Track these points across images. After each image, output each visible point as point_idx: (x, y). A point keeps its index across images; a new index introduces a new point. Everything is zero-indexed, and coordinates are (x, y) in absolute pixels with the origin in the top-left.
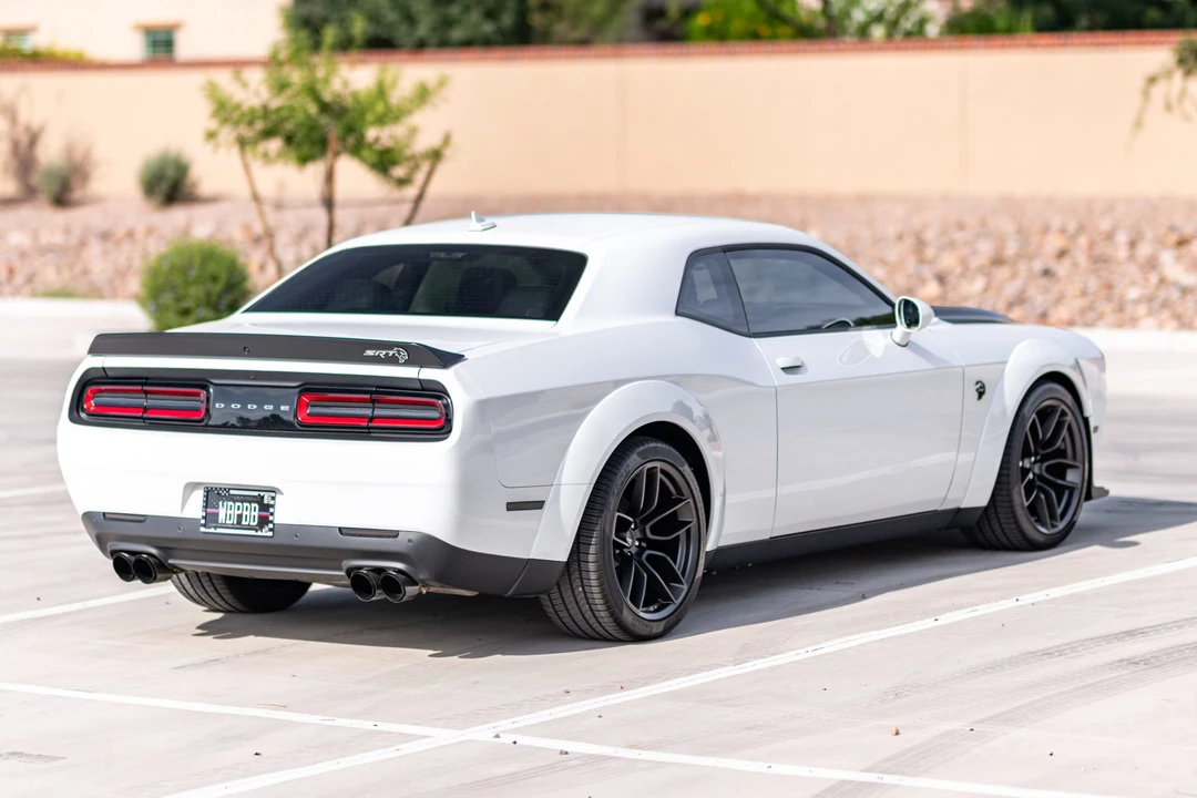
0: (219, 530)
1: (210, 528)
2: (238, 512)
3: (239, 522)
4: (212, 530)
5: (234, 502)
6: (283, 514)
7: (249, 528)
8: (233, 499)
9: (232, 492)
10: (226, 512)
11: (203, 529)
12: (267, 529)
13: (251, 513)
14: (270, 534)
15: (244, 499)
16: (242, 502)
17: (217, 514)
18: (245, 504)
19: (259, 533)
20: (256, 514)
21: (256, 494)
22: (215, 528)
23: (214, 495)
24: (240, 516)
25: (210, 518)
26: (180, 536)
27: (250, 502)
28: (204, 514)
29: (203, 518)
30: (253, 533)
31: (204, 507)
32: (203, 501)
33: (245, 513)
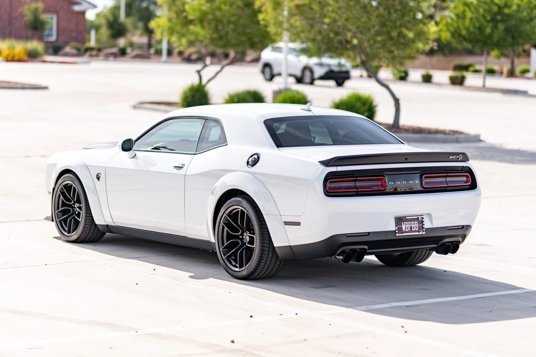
0: (404, 234)
3: (411, 230)
4: (401, 234)
5: (408, 222)
6: (427, 225)
7: (415, 232)
8: (408, 220)
9: (407, 218)
10: (405, 226)
11: (397, 235)
12: (422, 231)
13: (415, 225)
14: (424, 233)
15: (412, 220)
17: (402, 228)
19: (420, 233)
20: (417, 225)
21: (416, 217)
23: (399, 220)
24: (411, 227)
25: (400, 230)
26: (387, 239)
27: (414, 221)
28: (397, 228)
29: (396, 230)
30: (417, 233)
31: (396, 225)
32: (396, 223)
33: (413, 226)
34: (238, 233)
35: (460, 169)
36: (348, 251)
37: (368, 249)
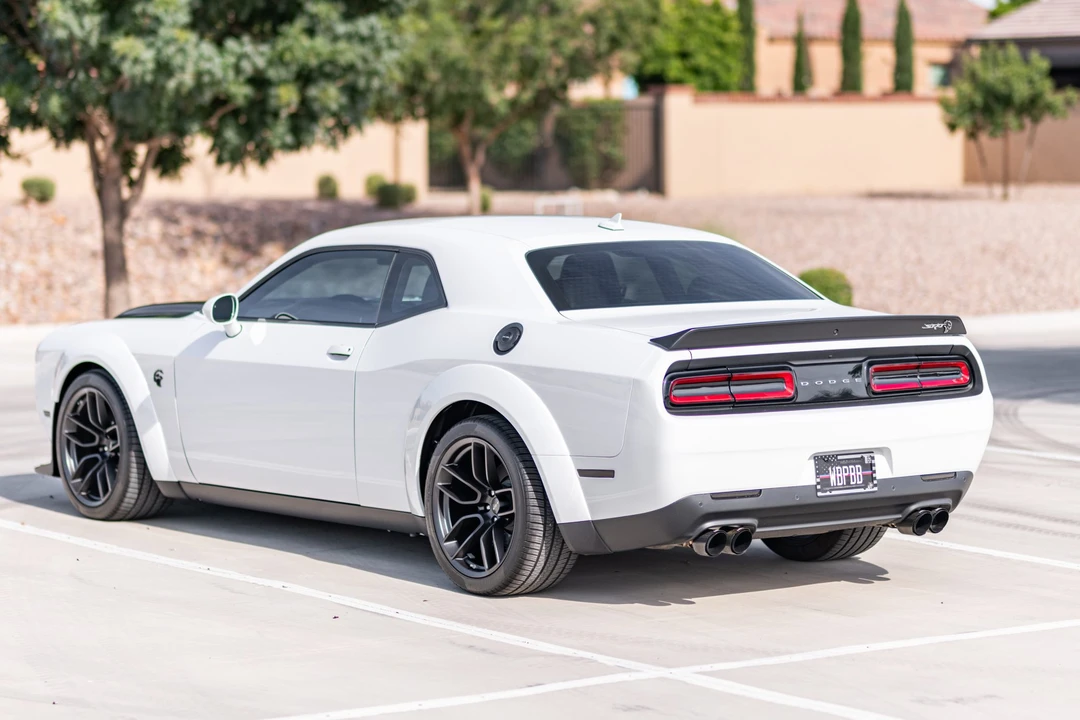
0: (834, 493)
1: (826, 491)
2: (845, 474)
3: (848, 483)
4: (828, 493)
5: (841, 466)
6: (882, 471)
7: (857, 487)
8: (840, 463)
9: (839, 457)
10: (835, 476)
11: (819, 494)
12: (871, 485)
13: (857, 473)
14: (876, 489)
15: (849, 462)
16: (848, 465)
17: (829, 479)
18: (851, 467)
19: (867, 490)
20: (860, 473)
21: (859, 456)
22: (830, 491)
23: (824, 462)
24: (848, 478)
25: (825, 483)
26: (799, 503)
27: (854, 464)
28: (818, 480)
29: (818, 483)
30: (862, 490)
31: (817, 474)
32: (816, 469)
33: (851, 474)
34: (475, 499)
35: (948, 351)
36: (717, 530)
37: (759, 526)
